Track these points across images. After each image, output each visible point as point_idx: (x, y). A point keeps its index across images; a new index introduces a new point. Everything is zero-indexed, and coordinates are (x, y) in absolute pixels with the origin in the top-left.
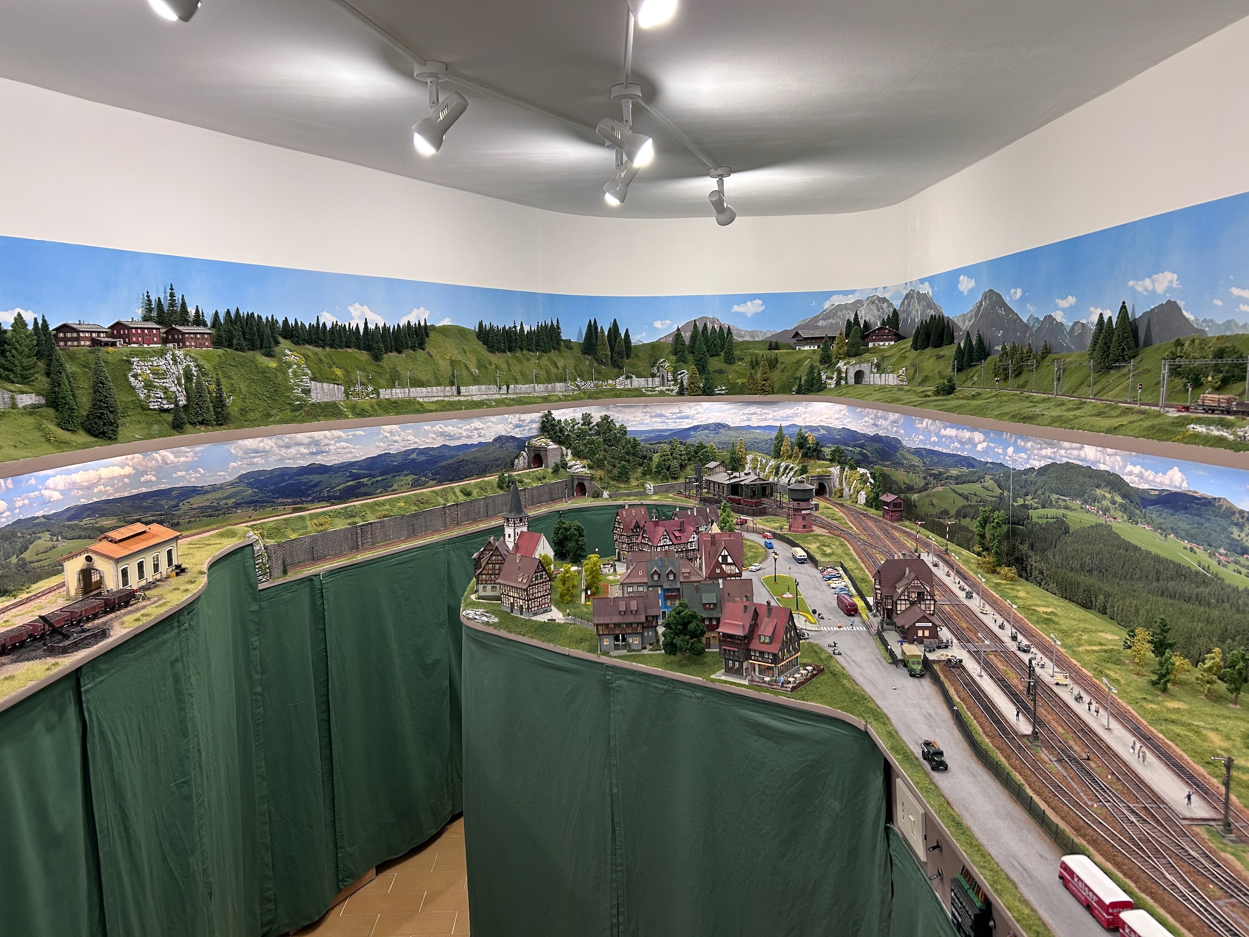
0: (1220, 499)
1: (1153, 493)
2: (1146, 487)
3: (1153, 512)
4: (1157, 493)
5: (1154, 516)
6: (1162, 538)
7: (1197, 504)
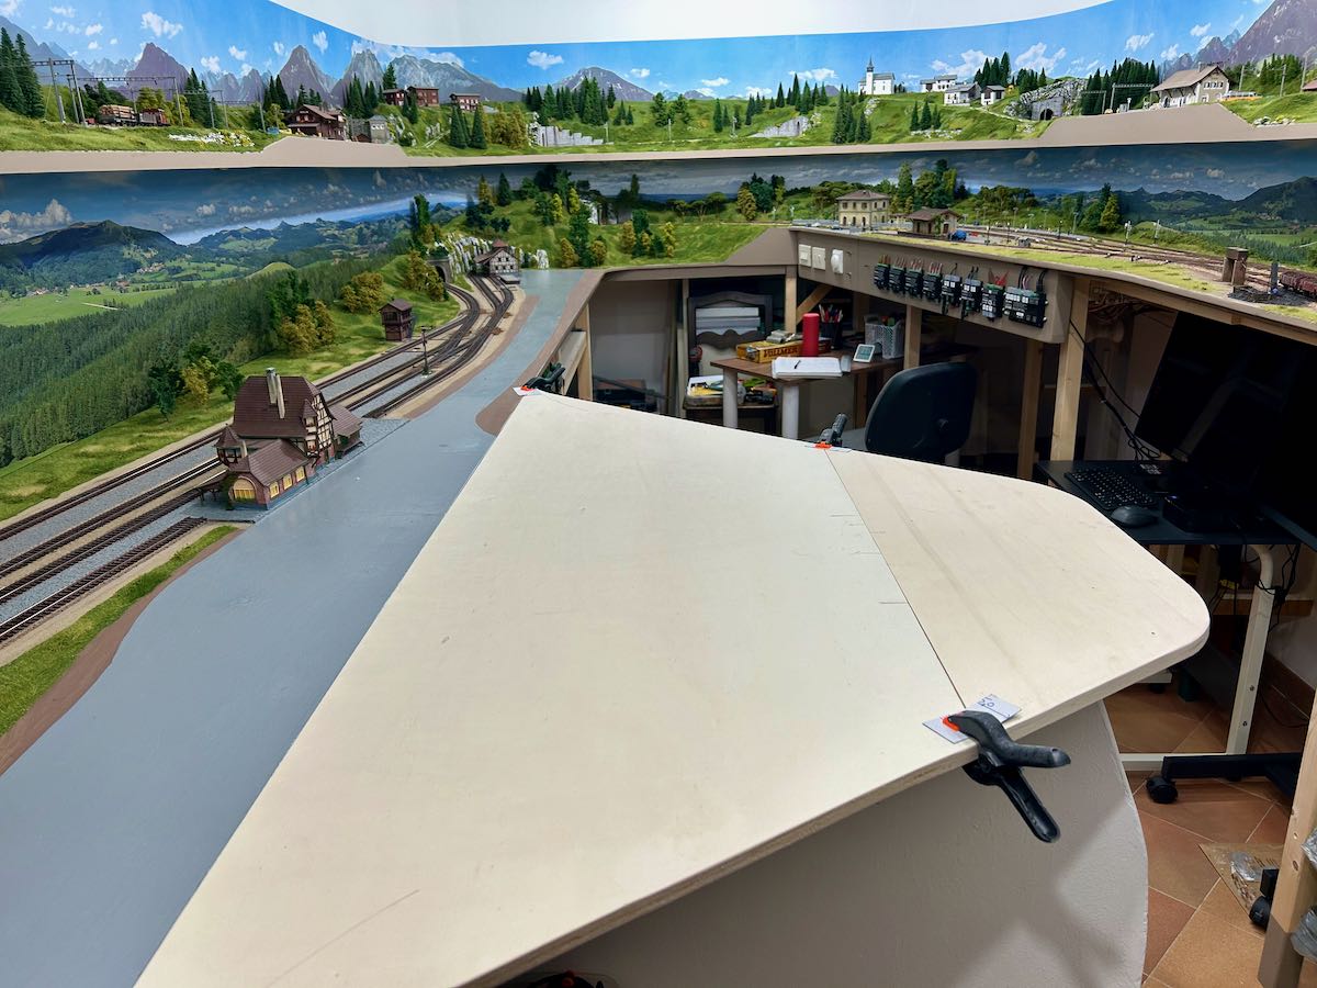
0: (105, 222)
1: (35, 242)
2: (25, 237)
3: (43, 269)
4: (40, 240)
5: (45, 274)
6: (61, 295)
7: (87, 237)
